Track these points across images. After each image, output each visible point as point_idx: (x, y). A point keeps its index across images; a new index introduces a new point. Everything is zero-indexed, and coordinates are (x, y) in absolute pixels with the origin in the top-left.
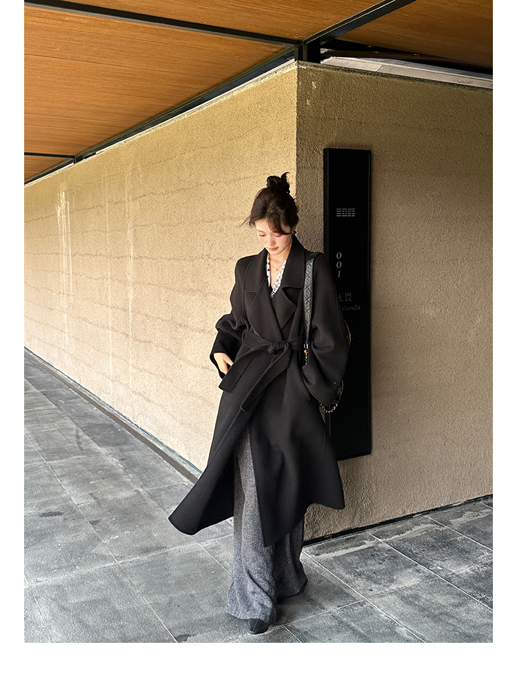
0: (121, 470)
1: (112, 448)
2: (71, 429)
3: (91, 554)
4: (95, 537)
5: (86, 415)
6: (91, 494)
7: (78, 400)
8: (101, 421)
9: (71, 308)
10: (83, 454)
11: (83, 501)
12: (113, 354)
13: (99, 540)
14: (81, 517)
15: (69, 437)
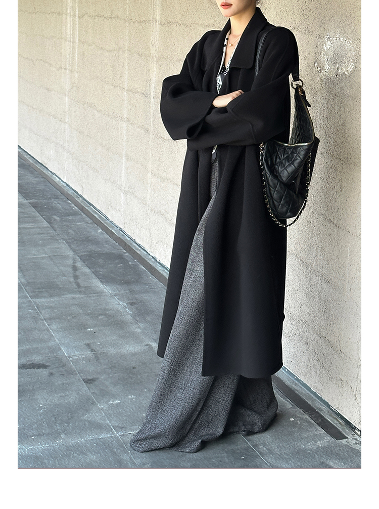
0: (130, 317)
1: (119, 287)
2: (66, 257)
3: (81, 421)
4: (89, 399)
5: (88, 240)
6: (88, 345)
7: (78, 217)
8: (107, 249)
9: (75, 88)
10: (80, 292)
11: (77, 353)
12: (127, 155)
13: (93, 403)
14: (71, 373)
15: (62, 268)
